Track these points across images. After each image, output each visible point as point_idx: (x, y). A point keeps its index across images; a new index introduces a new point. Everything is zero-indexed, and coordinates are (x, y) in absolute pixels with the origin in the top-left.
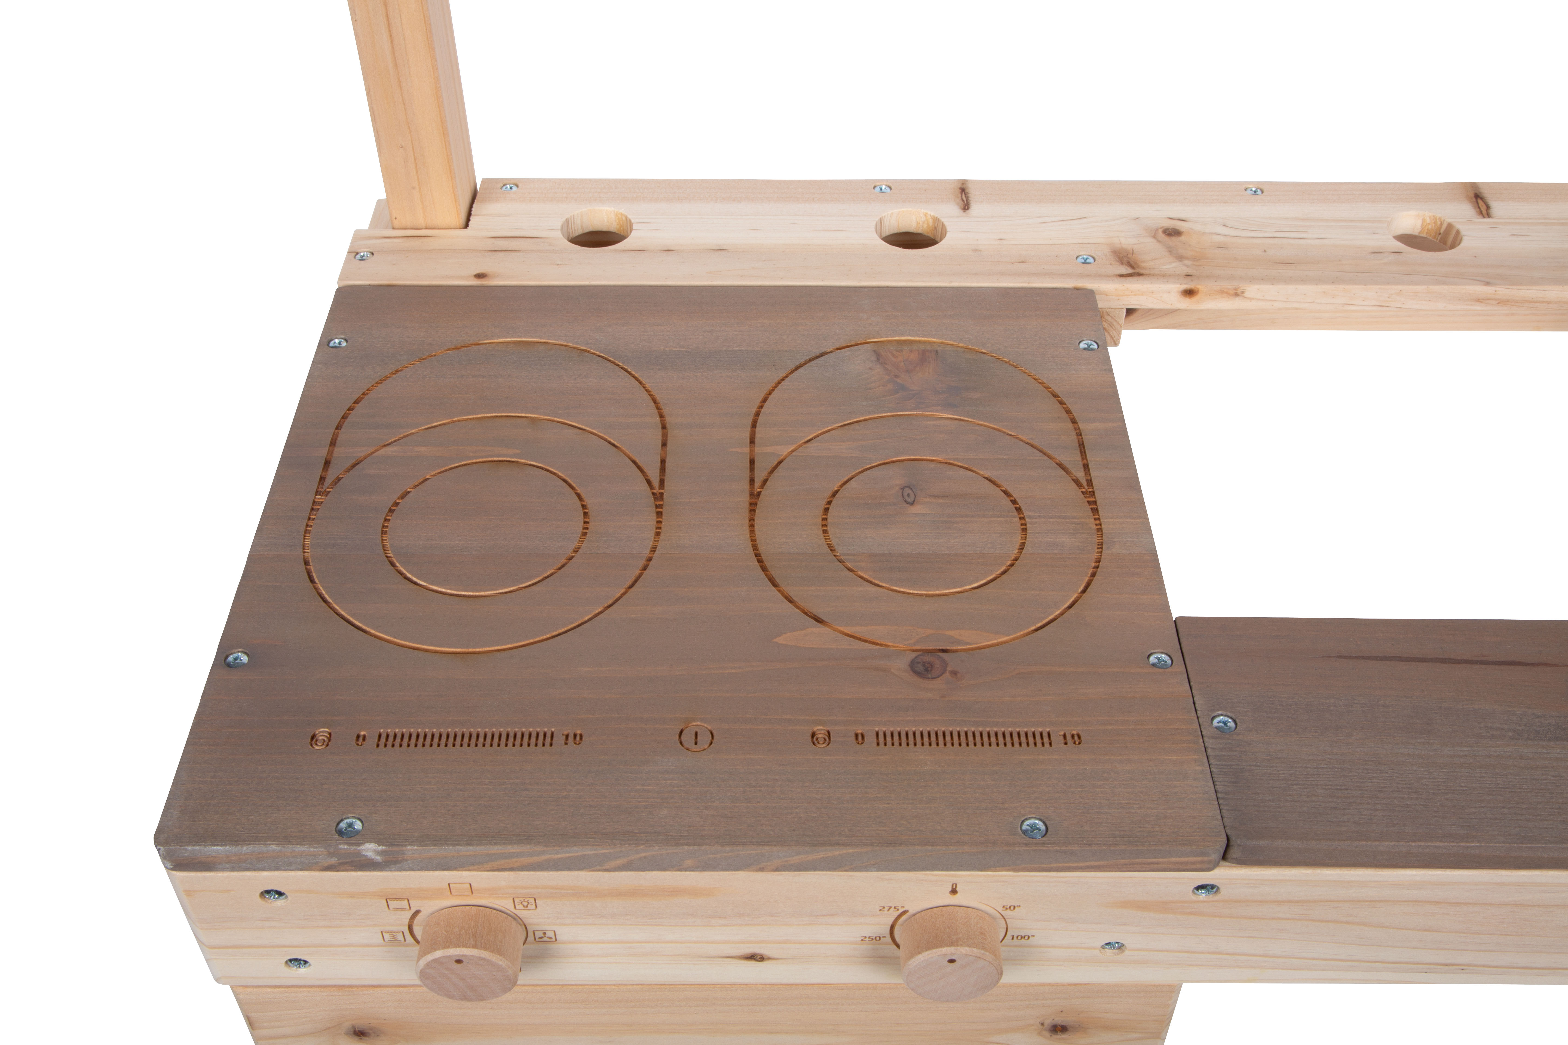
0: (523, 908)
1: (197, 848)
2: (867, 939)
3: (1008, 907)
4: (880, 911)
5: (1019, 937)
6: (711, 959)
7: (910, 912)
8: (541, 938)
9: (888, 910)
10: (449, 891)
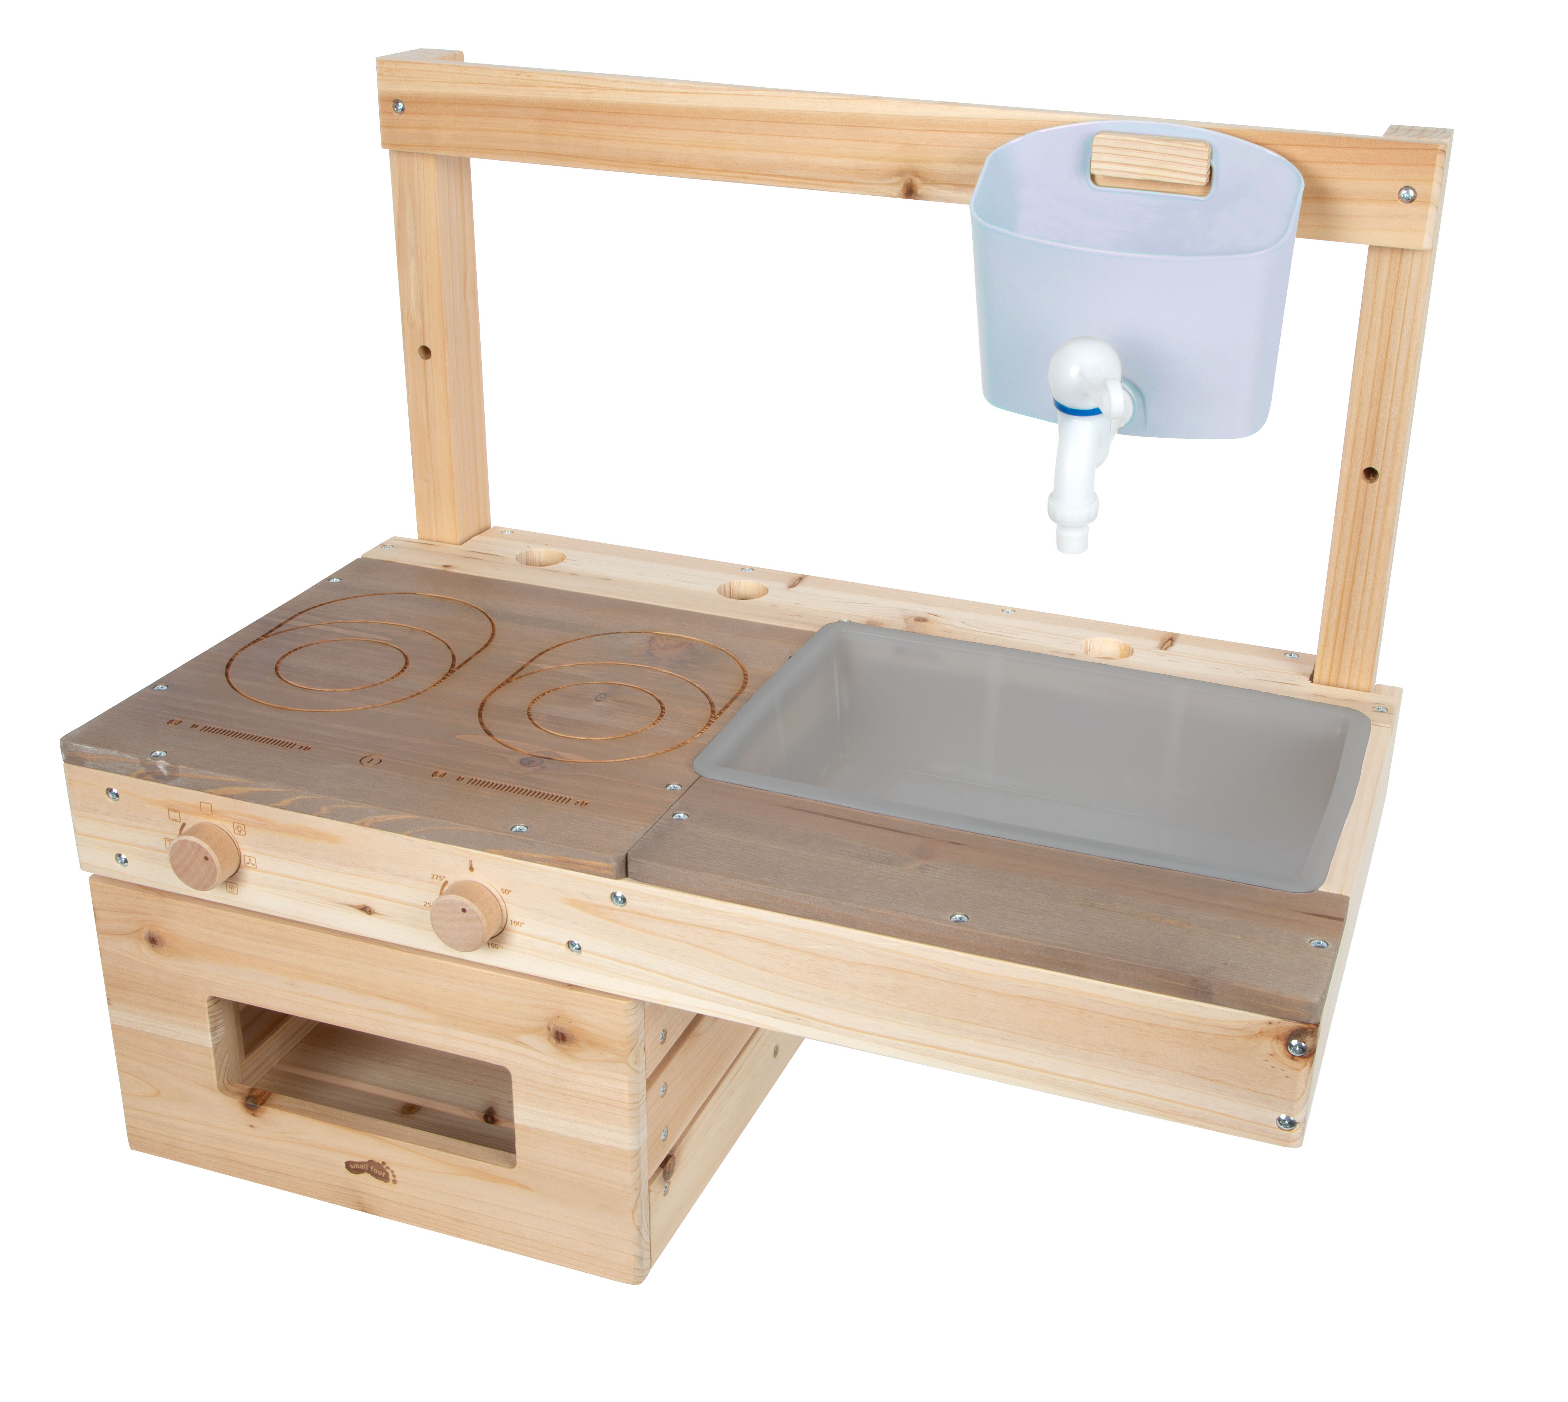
0: (238, 833)
1: (78, 745)
2: (427, 905)
3: (504, 890)
4: (432, 878)
5: (515, 923)
6: (342, 906)
7: (449, 883)
8: (248, 863)
9: (437, 879)
10: (200, 809)
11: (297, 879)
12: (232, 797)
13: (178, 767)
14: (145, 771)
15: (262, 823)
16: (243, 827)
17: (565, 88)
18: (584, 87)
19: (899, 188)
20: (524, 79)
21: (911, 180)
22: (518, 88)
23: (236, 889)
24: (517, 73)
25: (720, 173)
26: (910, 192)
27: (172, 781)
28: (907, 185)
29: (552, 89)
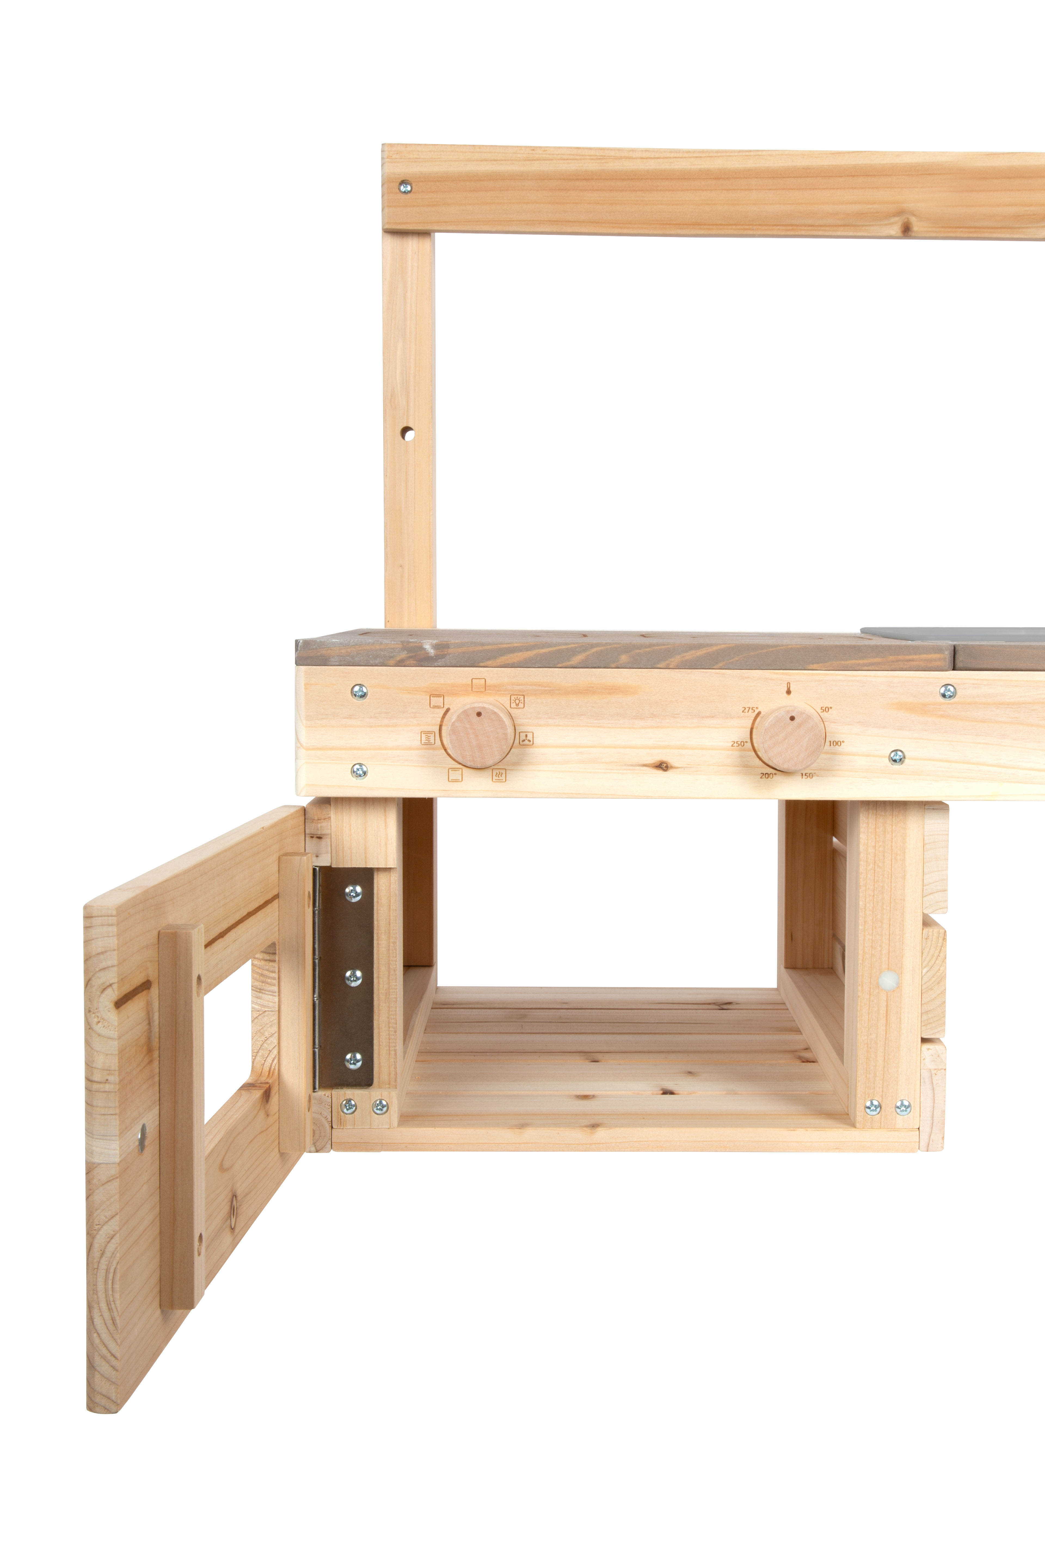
0: (516, 707)
2: (735, 745)
3: (824, 709)
4: (743, 712)
5: (835, 742)
6: (634, 768)
7: (762, 713)
8: (524, 741)
9: (748, 712)
10: (471, 688)
11: (583, 747)
12: (512, 666)
13: (450, 642)
14: (407, 655)
15: (546, 689)
16: (522, 698)
17: (581, 159)
18: (599, 157)
19: (896, 229)
20: (540, 154)
21: (908, 218)
22: (533, 162)
23: (504, 775)
24: (533, 148)
26: (907, 231)
27: (440, 660)
28: (904, 224)
29: (567, 161)
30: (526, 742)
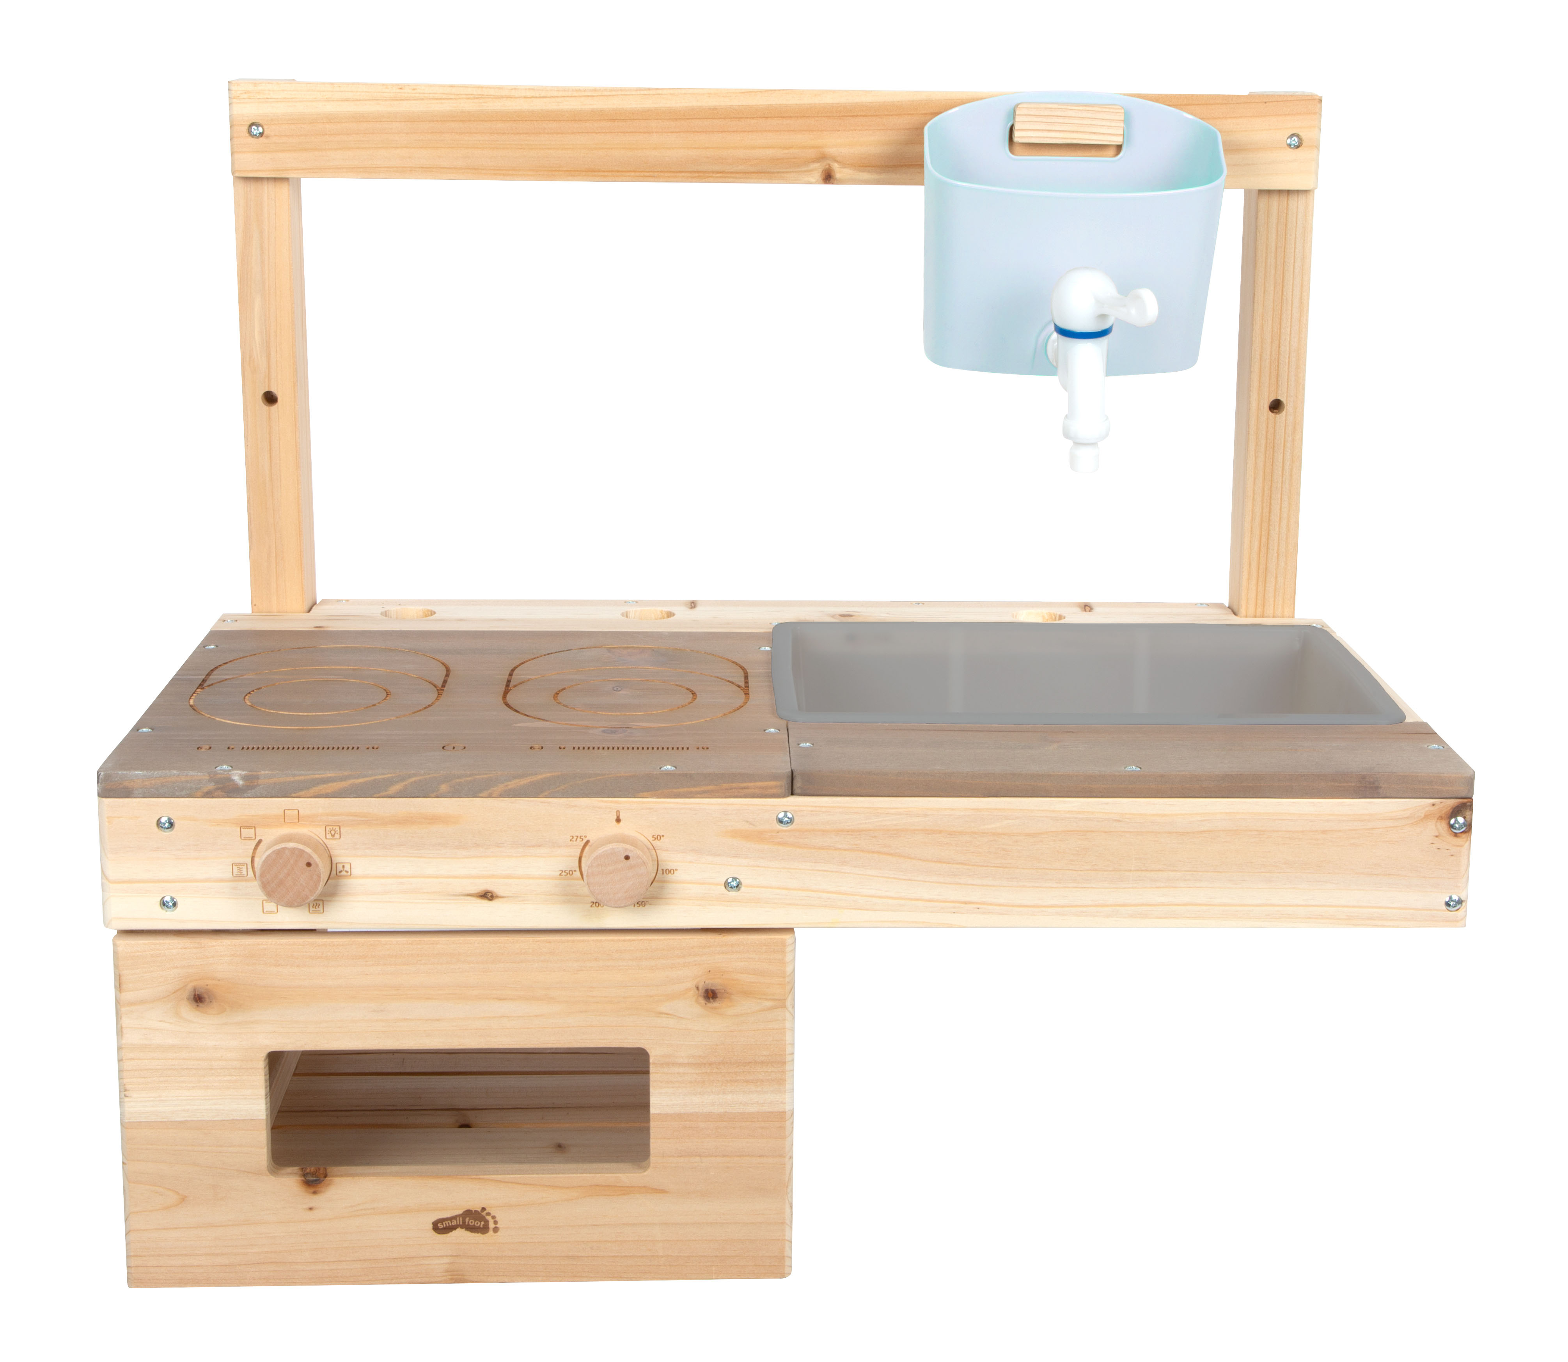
0: (332, 838)
1: (125, 772)
2: (564, 874)
3: (656, 837)
4: (571, 840)
5: (667, 871)
6: (457, 898)
7: (591, 841)
8: (340, 872)
9: (576, 840)
10: (284, 818)
11: (403, 877)
12: (327, 796)
13: (259, 773)
14: (214, 787)
15: (362, 819)
16: (338, 829)
17: (456, 99)
18: (477, 97)
19: (818, 175)
20: (408, 93)
21: (829, 165)
22: (401, 102)
23: (321, 906)
24: (400, 87)
25: (628, 174)
26: (828, 178)
27: (249, 791)
28: (825, 171)
29: (440, 101)
30: (344, 873)
